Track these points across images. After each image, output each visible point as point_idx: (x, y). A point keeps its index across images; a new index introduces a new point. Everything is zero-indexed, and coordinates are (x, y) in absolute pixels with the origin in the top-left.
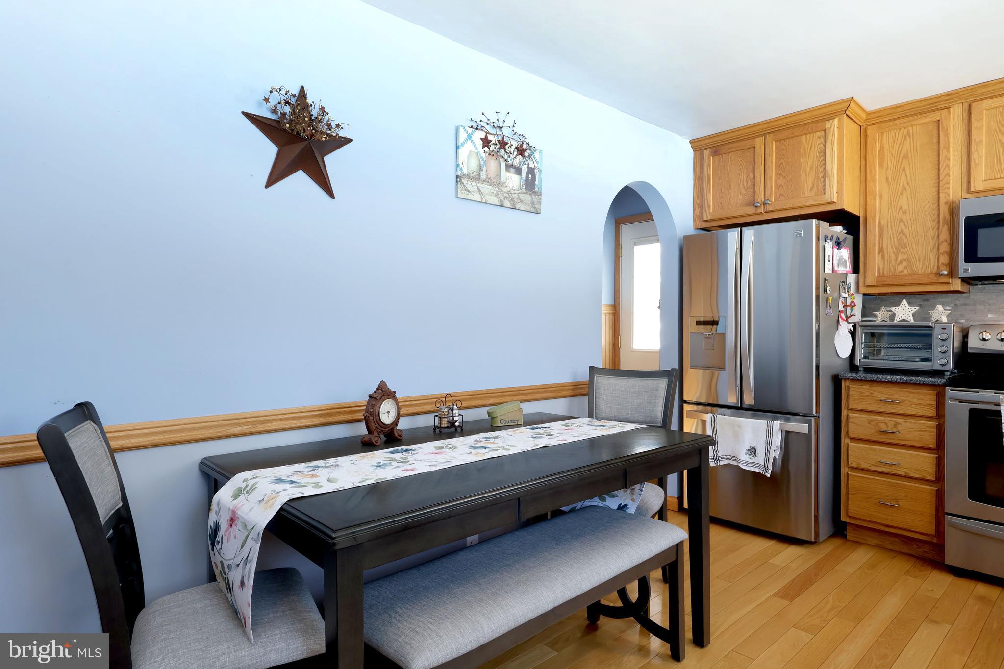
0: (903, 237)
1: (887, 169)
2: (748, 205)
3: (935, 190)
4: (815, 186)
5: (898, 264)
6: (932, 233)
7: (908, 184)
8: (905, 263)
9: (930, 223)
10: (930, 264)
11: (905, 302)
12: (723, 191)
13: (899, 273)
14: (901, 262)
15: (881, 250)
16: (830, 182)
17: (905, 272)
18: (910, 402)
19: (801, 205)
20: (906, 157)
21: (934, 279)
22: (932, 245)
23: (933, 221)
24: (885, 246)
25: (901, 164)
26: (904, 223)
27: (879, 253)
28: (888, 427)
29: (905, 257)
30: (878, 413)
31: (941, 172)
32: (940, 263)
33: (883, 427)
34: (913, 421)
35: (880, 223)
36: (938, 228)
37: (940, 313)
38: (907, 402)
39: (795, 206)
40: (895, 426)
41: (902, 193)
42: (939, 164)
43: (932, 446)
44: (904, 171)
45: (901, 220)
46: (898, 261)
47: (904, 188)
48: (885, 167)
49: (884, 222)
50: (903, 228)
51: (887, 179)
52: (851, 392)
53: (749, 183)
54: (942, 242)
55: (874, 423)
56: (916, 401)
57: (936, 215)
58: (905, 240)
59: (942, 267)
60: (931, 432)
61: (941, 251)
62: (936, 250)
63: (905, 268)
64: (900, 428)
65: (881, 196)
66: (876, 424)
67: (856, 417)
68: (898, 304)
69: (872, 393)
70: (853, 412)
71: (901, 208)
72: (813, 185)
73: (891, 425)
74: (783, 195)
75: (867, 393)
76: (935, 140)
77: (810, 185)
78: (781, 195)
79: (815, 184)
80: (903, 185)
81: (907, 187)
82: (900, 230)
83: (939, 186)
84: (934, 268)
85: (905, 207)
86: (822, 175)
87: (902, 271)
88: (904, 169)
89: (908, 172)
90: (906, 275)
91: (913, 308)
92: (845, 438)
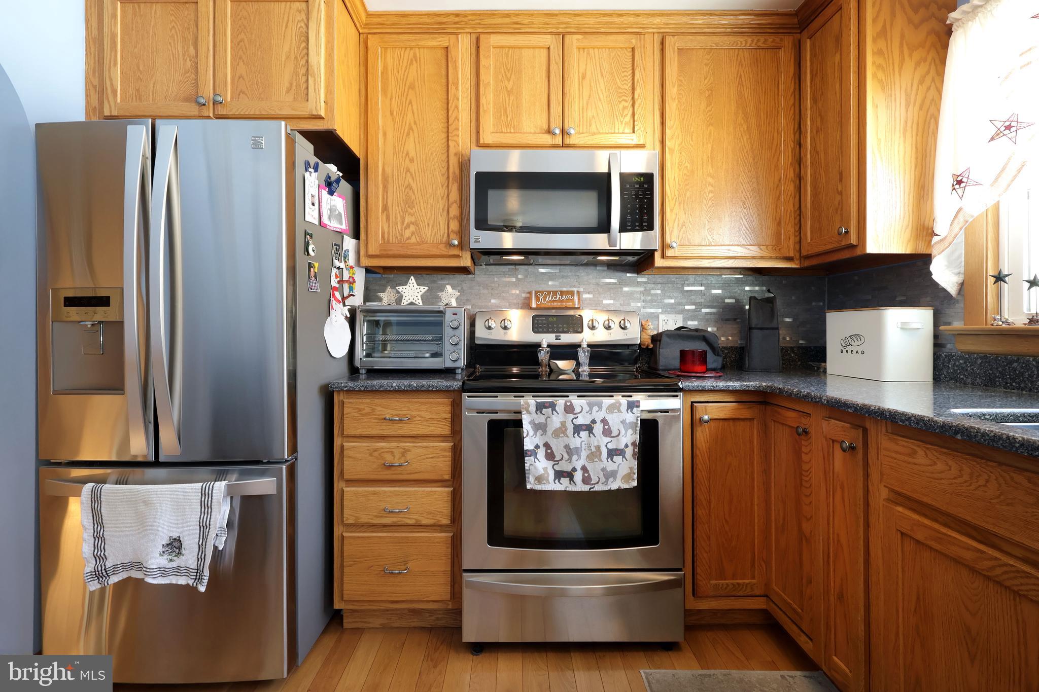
0: (411, 193)
1: (391, 99)
2: (187, 99)
3: (444, 135)
4: (294, 88)
5: (406, 228)
6: (441, 191)
7: (415, 123)
8: (412, 228)
9: (440, 179)
10: (440, 232)
11: (412, 280)
12: (141, 69)
13: (406, 241)
14: (408, 226)
15: (385, 208)
16: (315, 84)
17: (413, 240)
18: (422, 417)
19: (273, 113)
20: (412, 87)
21: (444, 250)
22: (441, 206)
23: (443, 175)
24: (390, 204)
25: (407, 95)
26: (412, 175)
27: (383, 212)
28: (394, 457)
29: (413, 220)
30: (383, 438)
31: (450, 113)
32: (450, 230)
33: (389, 458)
34: (425, 444)
35: (383, 170)
36: (448, 186)
37: (450, 295)
38: (417, 418)
39: (264, 113)
40: (403, 454)
41: (408, 134)
42: (448, 104)
43: (447, 477)
44: (410, 105)
45: (408, 170)
46: (405, 224)
47: (411, 128)
48: (389, 96)
49: (388, 170)
50: (411, 181)
51: (392, 113)
52: (346, 410)
53: (189, 63)
54: (452, 204)
55: (376, 454)
56: (428, 415)
57: (446, 168)
58: (413, 197)
59: (452, 236)
60: (444, 457)
61: (451, 215)
62: (445, 213)
63: (413, 233)
64: (409, 456)
65: (385, 134)
66: (379, 454)
67: (354, 447)
68: (405, 283)
69: (373, 410)
70: (351, 439)
71: (407, 154)
72: (291, 84)
73: (397, 453)
74: (244, 93)
75: (367, 410)
76: (444, 72)
77: (287, 84)
78: (242, 92)
79: (294, 84)
80: (410, 124)
81: (414, 127)
82: (406, 182)
83: (448, 132)
84: (443, 236)
85: (412, 154)
86: (303, 71)
87: (409, 238)
88: (410, 102)
89: (415, 107)
90: (414, 244)
91: (422, 288)
92: (338, 481)
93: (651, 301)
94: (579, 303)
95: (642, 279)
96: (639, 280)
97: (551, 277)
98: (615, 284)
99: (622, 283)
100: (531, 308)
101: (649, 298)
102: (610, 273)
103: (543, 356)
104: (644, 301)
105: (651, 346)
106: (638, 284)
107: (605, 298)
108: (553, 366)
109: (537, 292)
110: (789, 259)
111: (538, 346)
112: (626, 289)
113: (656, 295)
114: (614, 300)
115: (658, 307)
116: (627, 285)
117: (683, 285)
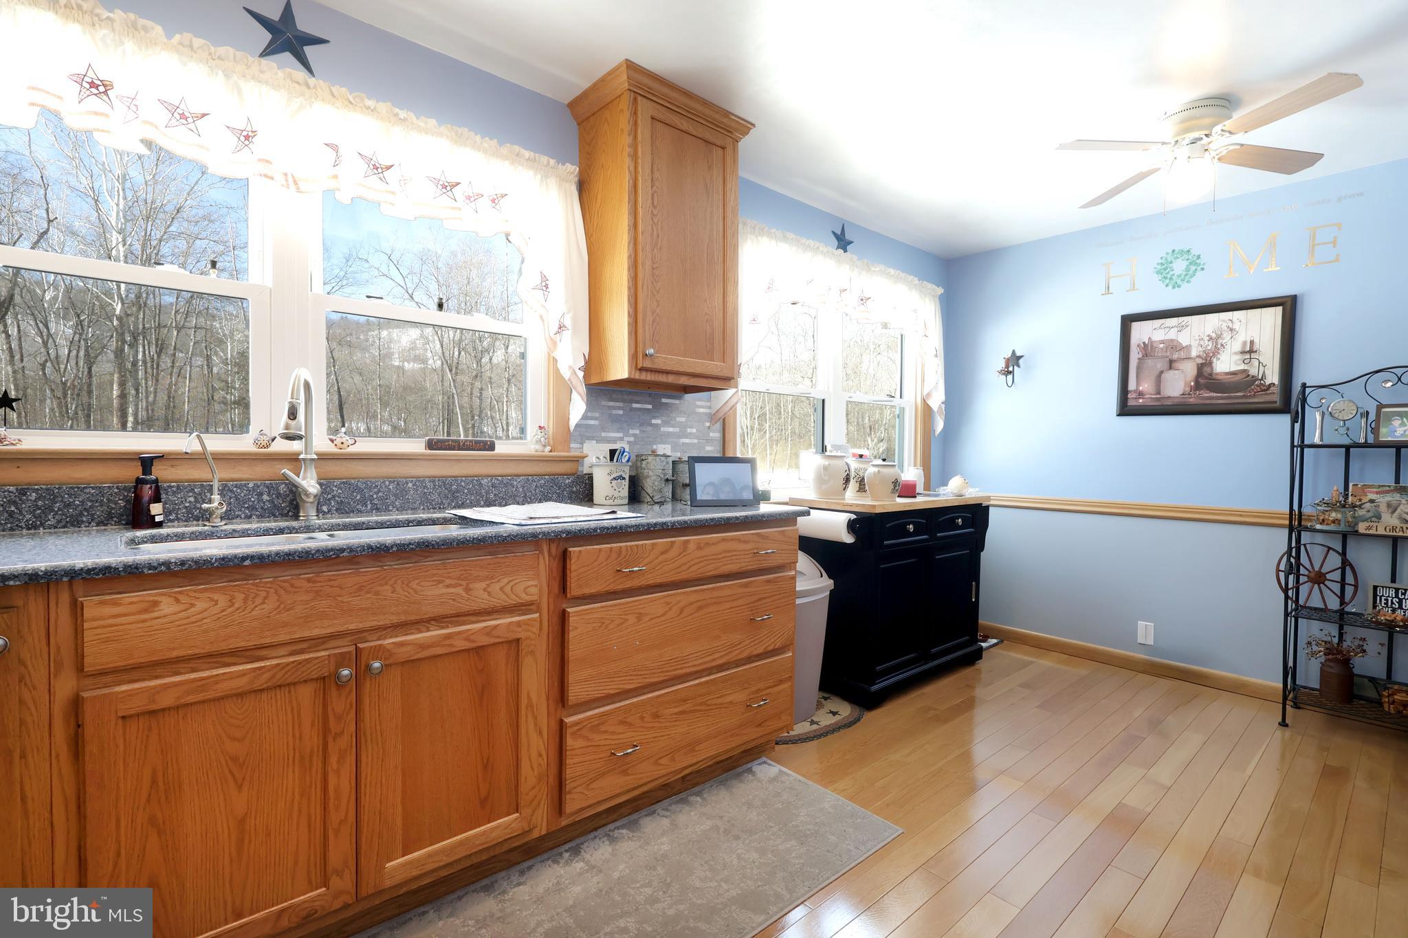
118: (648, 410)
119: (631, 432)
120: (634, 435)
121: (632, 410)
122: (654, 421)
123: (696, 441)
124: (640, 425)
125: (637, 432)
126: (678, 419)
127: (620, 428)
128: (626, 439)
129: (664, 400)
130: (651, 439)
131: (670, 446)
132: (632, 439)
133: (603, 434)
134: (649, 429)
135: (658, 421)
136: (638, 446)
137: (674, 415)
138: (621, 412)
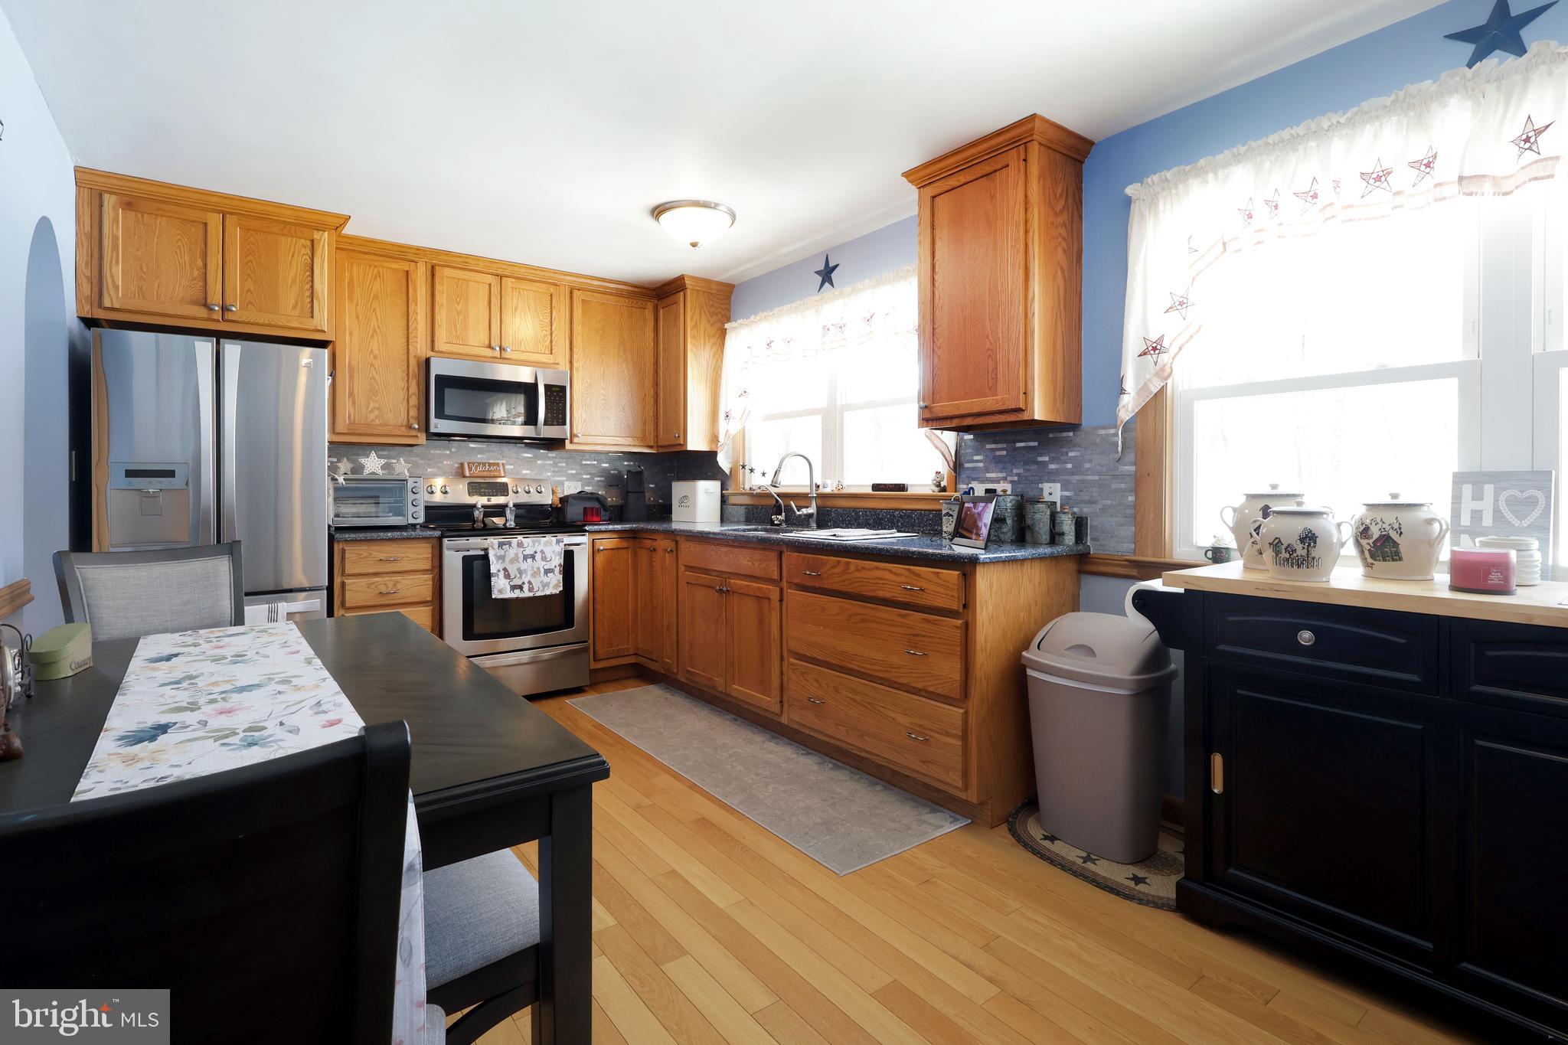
0: (375, 384)
1: (357, 305)
2: (195, 303)
3: (405, 340)
4: (299, 305)
5: (370, 412)
6: (402, 384)
7: (379, 327)
8: (376, 412)
9: (400, 374)
10: (401, 416)
11: (373, 454)
12: (145, 269)
13: (370, 422)
14: (372, 411)
15: (351, 394)
16: (319, 306)
17: (377, 422)
18: (411, 556)
19: (281, 324)
20: (376, 297)
21: (404, 431)
22: (402, 396)
23: (403, 372)
24: (355, 391)
25: (371, 304)
26: (375, 369)
27: (349, 397)
28: (388, 587)
29: (377, 405)
30: (376, 574)
31: (410, 324)
32: (410, 416)
33: (383, 589)
34: (411, 577)
35: (349, 362)
36: (408, 381)
37: (402, 467)
38: (406, 558)
39: (273, 323)
40: (394, 586)
41: (372, 336)
42: (408, 316)
43: (429, 599)
44: (374, 313)
45: (372, 365)
46: (369, 409)
47: (375, 331)
48: (355, 302)
49: (354, 363)
50: (375, 374)
51: (357, 317)
52: (347, 556)
53: (196, 273)
54: (412, 395)
55: (372, 586)
56: (414, 556)
57: (406, 366)
58: (377, 388)
59: (411, 421)
60: (427, 585)
61: (411, 404)
62: (405, 402)
63: (377, 417)
64: (399, 586)
65: (351, 334)
66: (376, 587)
67: (354, 583)
68: (367, 456)
69: (370, 554)
70: (350, 577)
71: (372, 352)
72: (297, 303)
73: (390, 584)
74: (252, 304)
75: (365, 554)
76: (404, 290)
77: (292, 302)
78: (250, 303)
79: (300, 302)
80: (374, 327)
81: (378, 330)
82: (371, 375)
83: (408, 337)
84: (404, 420)
85: (376, 352)
86: (308, 293)
87: (373, 420)
88: (374, 310)
89: (378, 314)
90: (377, 425)
91: (382, 460)
92: (338, 610)
93: (559, 471)
94: (505, 473)
95: (552, 454)
96: (549, 455)
97: (480, 451)
98: (531, 458)
99: (536, 458)
100: (464, 477)
101: (557, 469)
102: (528, 450)
103: (478, 514)
104: (553, 471)
105: (560, 505)
106: (549, 458)
107: (523, 469)
108: (486, 522)
109: (469, 463)
110: (651, 447)
111: (474, 506)
112: (539, 462)
113: (562, 467)
114: (531, 470)
115: (564, 476)
116: (540, 459)
117: (582, 460)
118: (1034, 447)
119: (1015, 471)
120: (1018, 475)
121: (1015, 449)
122: (1040, 459)
123: (1097, 478)
124: (1024, 464)
125: (1020, 471)
126: (1070, 454)
127: (1004, 468)
128: (1009, 478)
129: (1051, 436)
130: (1037, 478)
131: (1059, 485)
132: (1016, 478)
133: (988, 475)
134: (1035, 467)
135: (1046, 459)
136: (1022, 485)
137: (1065, 450)
138: (1005, 453)
